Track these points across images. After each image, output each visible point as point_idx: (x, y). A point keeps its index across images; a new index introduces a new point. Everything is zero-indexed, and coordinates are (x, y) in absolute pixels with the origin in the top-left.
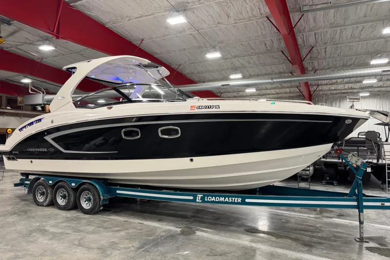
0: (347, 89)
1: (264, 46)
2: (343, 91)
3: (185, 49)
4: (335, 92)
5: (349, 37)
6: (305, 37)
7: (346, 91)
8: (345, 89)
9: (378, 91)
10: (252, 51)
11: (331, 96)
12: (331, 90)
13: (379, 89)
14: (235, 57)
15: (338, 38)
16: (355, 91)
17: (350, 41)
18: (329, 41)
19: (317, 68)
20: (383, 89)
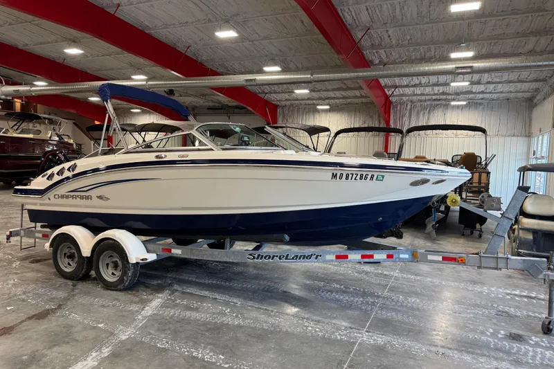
0: (437, 94)
1: (300, 24)
2: (434, 97)
3: (187, 22)
4: (423, 98)
5: (415, 15)
6: (353, 12)
7: (438, 97)
8: (435, 94)
9: (482, 99)
10: (286, 31)
11: (419, 104)
12: (417, 95)
13: (481, 96)
14: (265, 38)
15: (400, 18)
16: (450, 97)
17: (418, 22)
18: (389, 21)
19: (386, 60)
20: (487, 96)
